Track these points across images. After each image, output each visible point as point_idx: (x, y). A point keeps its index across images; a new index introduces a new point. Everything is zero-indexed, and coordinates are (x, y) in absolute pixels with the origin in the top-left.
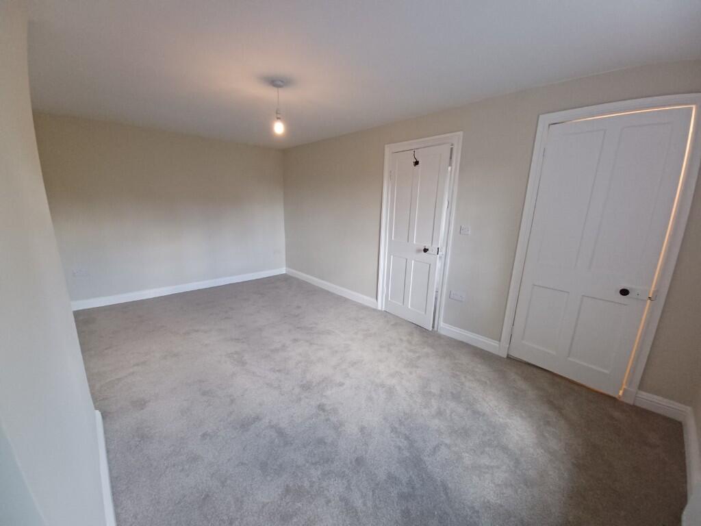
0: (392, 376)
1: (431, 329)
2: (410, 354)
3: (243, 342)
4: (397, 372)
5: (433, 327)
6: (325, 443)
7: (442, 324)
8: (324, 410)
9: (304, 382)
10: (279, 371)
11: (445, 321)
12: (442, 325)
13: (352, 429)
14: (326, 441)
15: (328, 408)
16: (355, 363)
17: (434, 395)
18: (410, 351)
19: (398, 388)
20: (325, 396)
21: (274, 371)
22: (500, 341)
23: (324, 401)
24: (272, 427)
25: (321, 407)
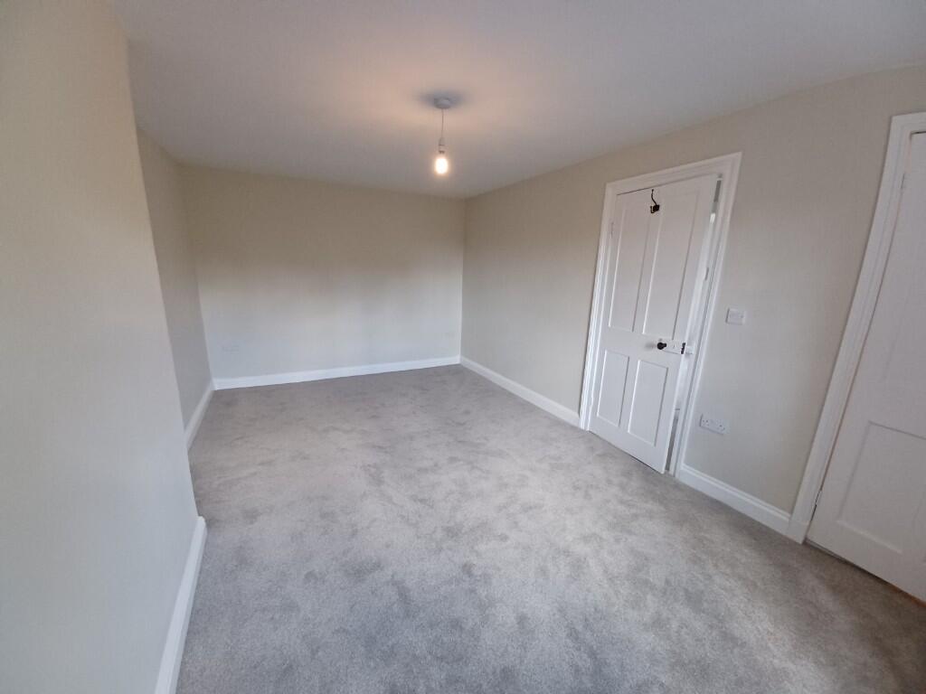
0: (586, 539)
1: (663, 471)
2: (621, 508)
3: (386, 452)
4: (594, 534)
5: (667, 468)
6: (462, 629)
7: (683, 466)
8: (470, 574)
9: (452, 524)
10: (422, 501)
11: (688, 462)
12: (682, 468)
13: (505, 616)
14: (463, 626)
15: (477, 572)
16: (531, 508)
17: (653, 588)
18: (622, 502)
19: (592, 562)
20: (476, 552)
21: (415, 501)
22: (791, 512)
23: (473, 559)
24: (395, 583)
25: (467, 569)
